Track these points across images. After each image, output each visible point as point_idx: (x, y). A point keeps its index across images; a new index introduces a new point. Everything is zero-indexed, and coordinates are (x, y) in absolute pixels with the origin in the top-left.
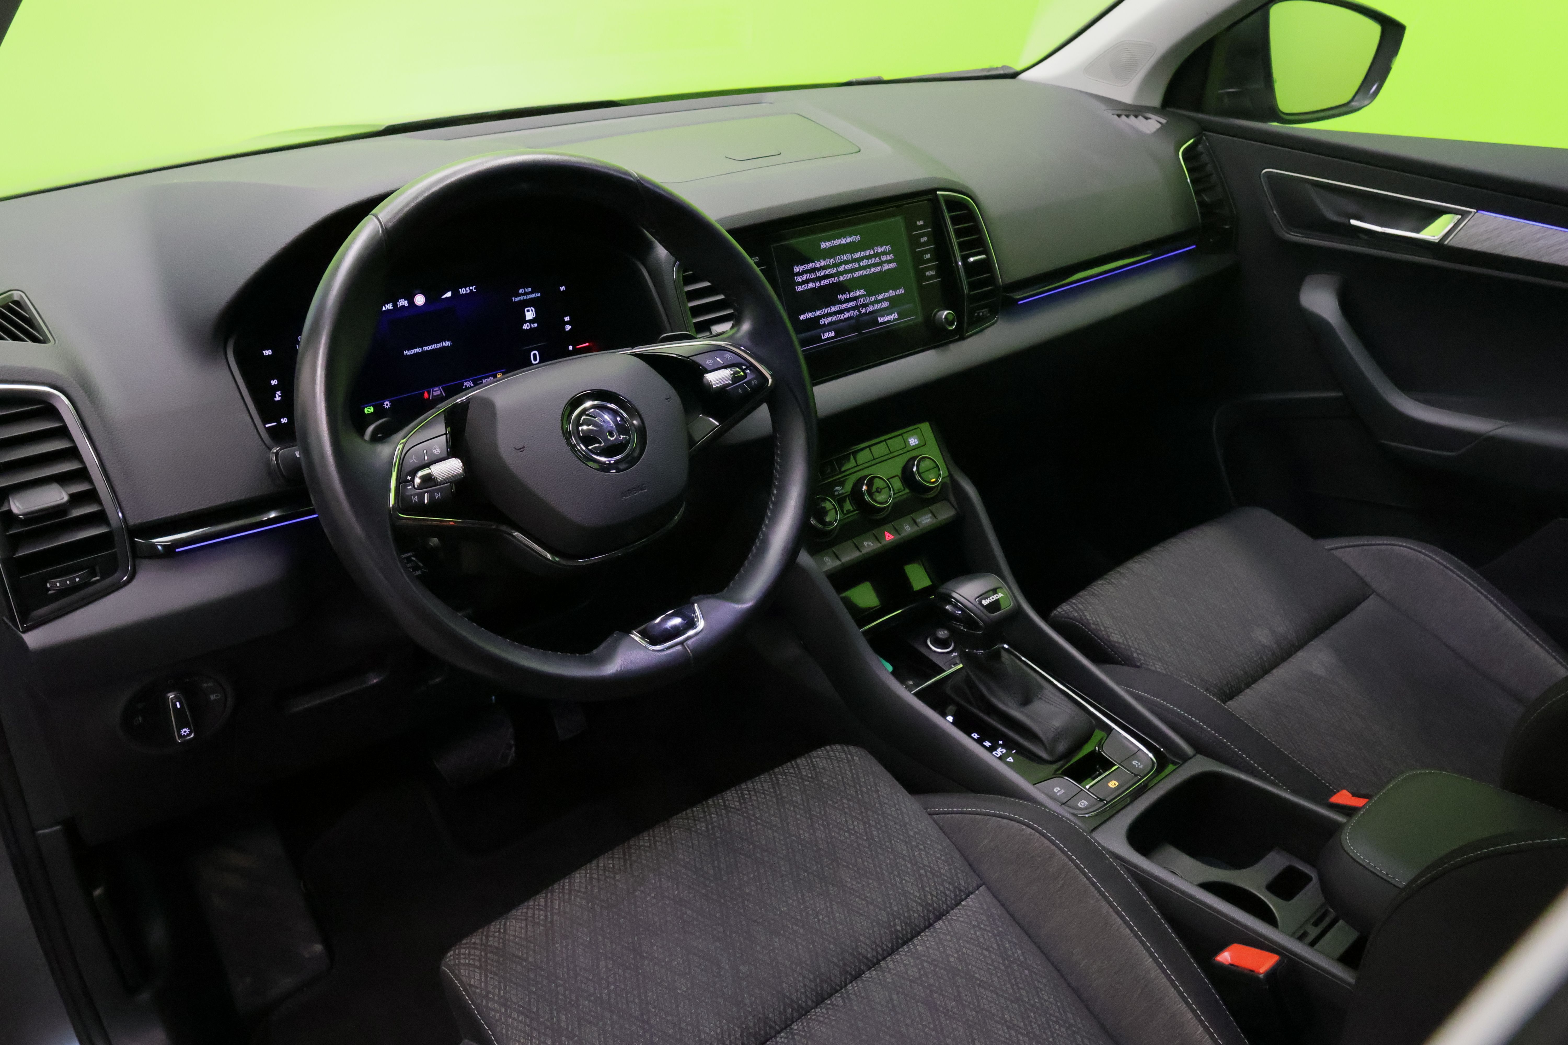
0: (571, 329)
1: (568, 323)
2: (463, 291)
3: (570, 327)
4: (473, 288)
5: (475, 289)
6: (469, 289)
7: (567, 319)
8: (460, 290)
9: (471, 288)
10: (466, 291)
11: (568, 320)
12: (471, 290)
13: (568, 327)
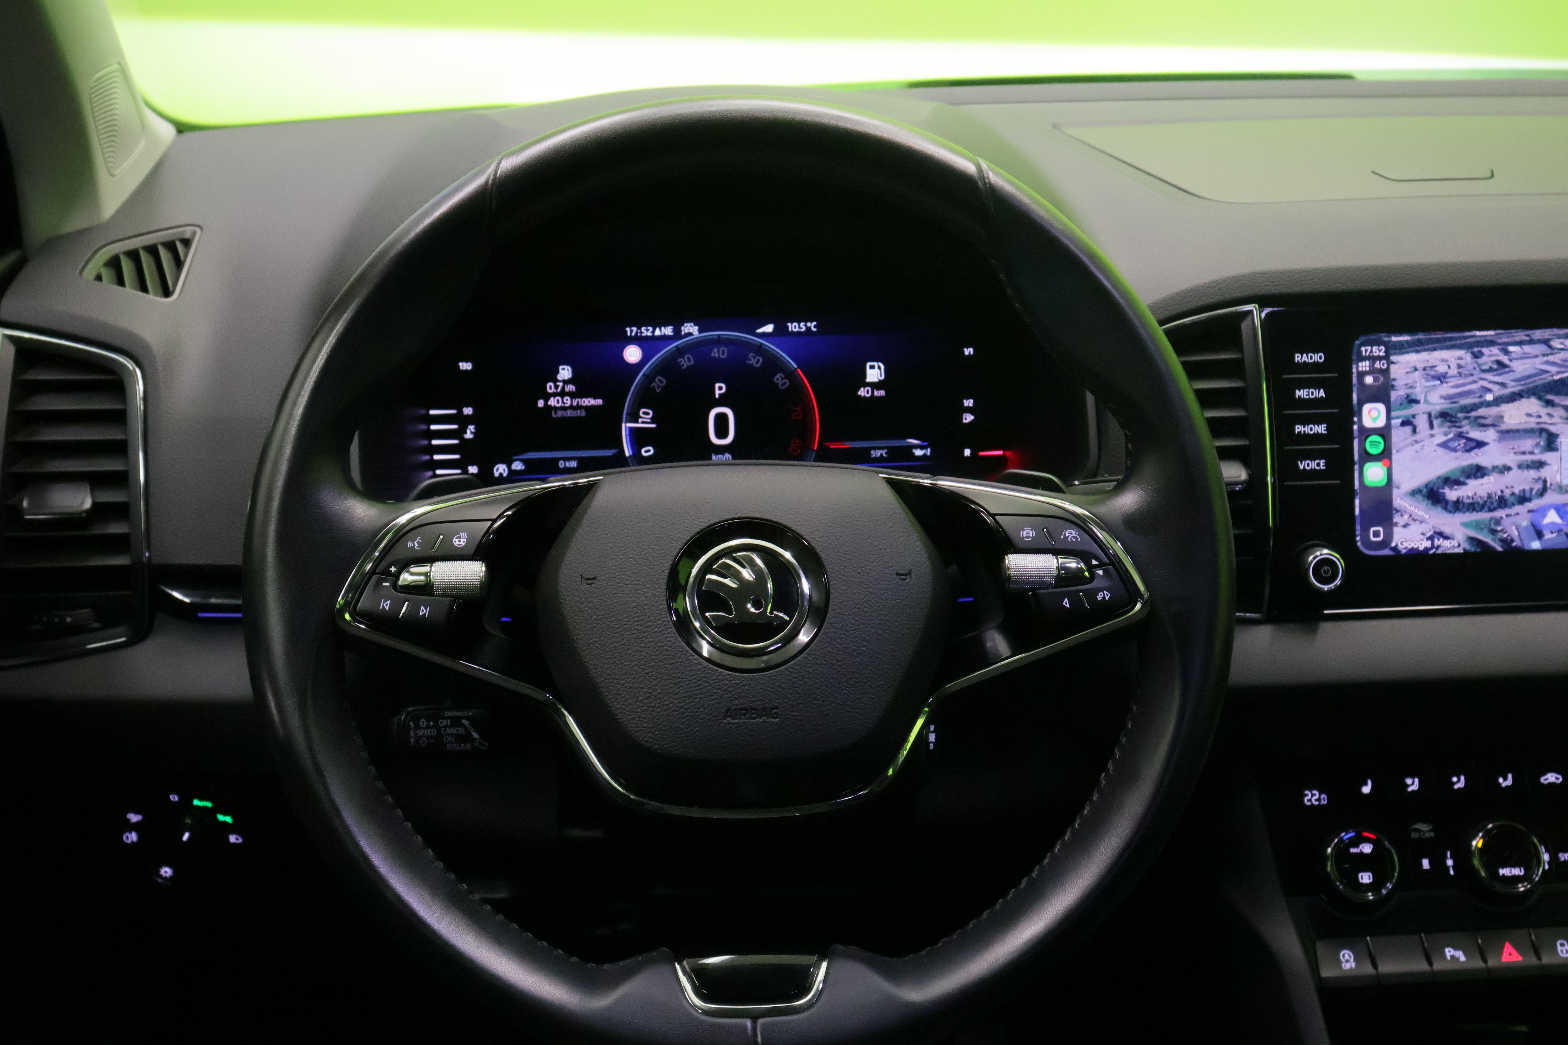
0: (972, 421)
1: (969, 410)
2: (793, 327)
3: (972, 417)
4: (812, 325)
5: (815, 327)
6: (806, 325)
7: (969, 403)
8: (789, 324)
9: (809, 324)
10: (800, 327)
11: (971, 405)
12: (808, 329)
13: (968, 418)
